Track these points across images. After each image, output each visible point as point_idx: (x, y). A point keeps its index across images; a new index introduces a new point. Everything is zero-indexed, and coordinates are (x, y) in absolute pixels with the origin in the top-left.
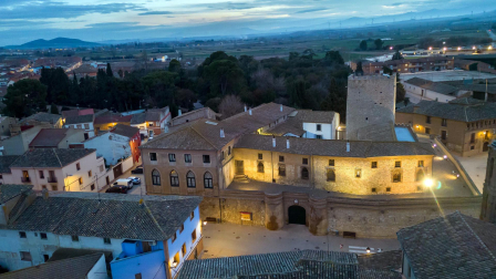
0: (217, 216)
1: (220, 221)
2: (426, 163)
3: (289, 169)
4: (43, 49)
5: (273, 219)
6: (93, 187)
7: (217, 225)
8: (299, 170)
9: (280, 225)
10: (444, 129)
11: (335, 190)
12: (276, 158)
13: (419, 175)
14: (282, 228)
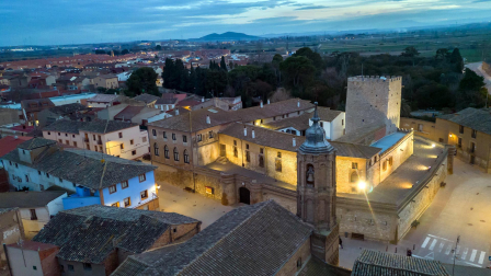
0: (192, 187)
1: (194, 191)
2: (360, 166)
3: (252, 156)
4: (214, 42)
5: (224, 195)
6: (134, 153)
7: (191, 194)
8: (258, 158)
9: (230, 201)
10: (472, 140)
11: (282, 179)
12: (244, 146)
13: (353, 177)
14: (232, 205)
